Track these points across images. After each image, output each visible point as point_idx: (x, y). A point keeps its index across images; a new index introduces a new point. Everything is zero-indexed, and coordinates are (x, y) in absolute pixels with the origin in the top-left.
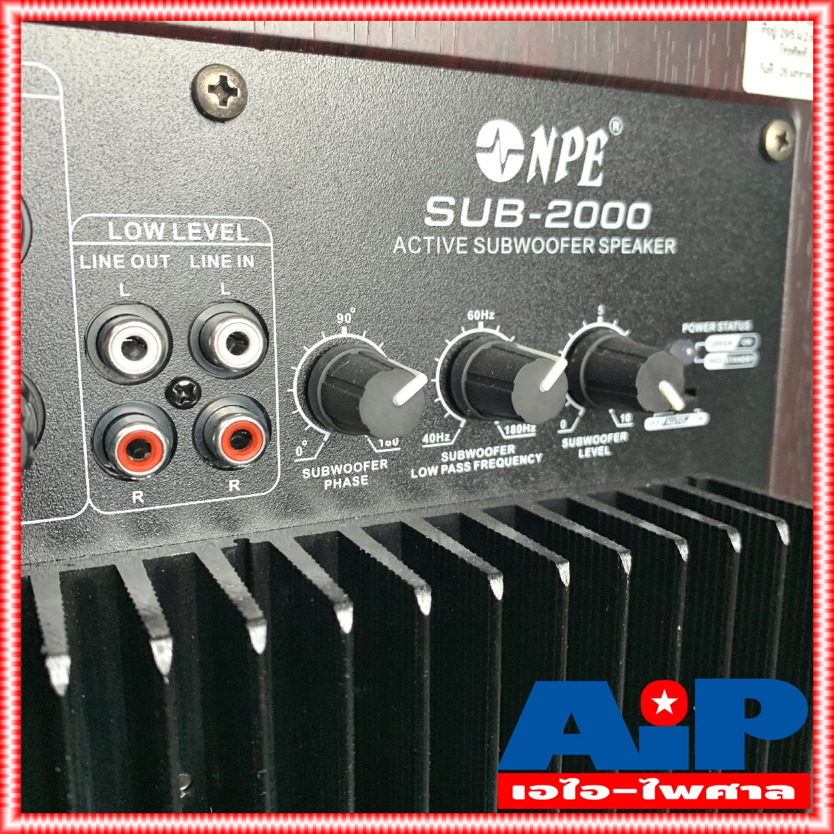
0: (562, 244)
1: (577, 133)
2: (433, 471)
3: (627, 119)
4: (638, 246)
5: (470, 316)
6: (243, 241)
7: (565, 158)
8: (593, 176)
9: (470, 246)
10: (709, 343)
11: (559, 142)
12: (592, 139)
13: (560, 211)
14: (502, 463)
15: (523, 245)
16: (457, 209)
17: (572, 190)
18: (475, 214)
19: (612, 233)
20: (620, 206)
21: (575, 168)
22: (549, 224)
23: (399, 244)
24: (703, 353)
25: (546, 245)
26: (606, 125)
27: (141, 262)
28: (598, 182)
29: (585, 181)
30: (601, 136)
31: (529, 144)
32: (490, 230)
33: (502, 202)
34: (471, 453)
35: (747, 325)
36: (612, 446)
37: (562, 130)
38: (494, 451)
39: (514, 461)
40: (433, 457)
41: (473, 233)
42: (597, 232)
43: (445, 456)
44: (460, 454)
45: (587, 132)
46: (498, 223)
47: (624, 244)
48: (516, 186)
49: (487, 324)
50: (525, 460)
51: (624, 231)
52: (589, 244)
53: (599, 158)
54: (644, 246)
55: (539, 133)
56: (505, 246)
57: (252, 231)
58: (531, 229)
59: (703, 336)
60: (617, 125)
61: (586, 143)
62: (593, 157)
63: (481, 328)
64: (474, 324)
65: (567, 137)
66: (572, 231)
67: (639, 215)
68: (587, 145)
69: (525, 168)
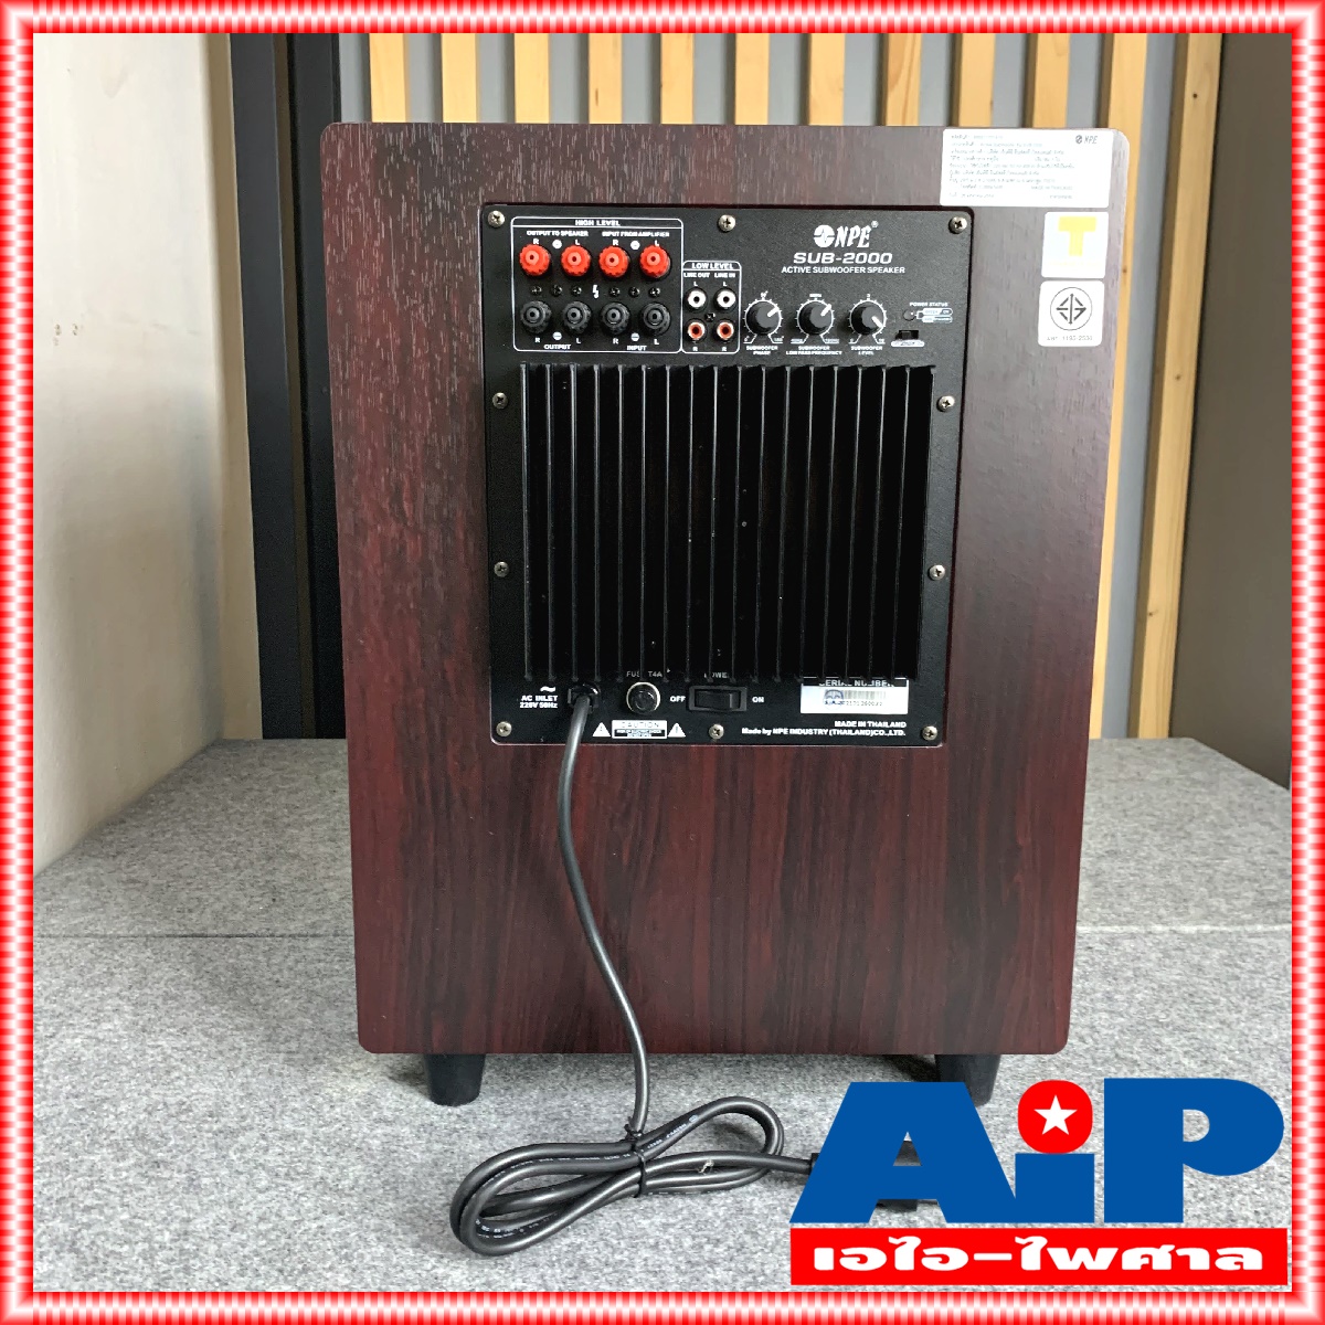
0: (850, 270)
1: (857, 228)
2: (795, 353)
3: (880, 221)
4: (886, 270)
5: (811, 295)
6: (731, 269)
7: (851, 238)
8: (865, 244)
9: (812, 270)
10: (924, 311)
11: (849, 232)
12: (864, 230)
13: (849, 257)
14: (824, 353)
15: (834, 270)
16: (807, 257)
17: (854, 249)
18: (814, 258)
19: (872, 265)
20: (877, 255)
21: (856, 241)
22: (845, 261)
23: (784, 270)
24: (921, 315)
25: (843, 270)
26: (869, 223)
27: (700, 275)
28: (867, 245)
29: (860, 245)
30: (868, 229)
31: (836, 233)
32: (820, 265)
33: (825, 254)
34: (811, 348)
35: (945, 304)
36: (874, 351)
37: (850, 227)
38: (820, 348)
39: (829, 353)
40: (795, 347)
41: (813, 265)
42: (866, 265)
43: (800, 348)
44: (807, 348)
45: (862, 227)
46: (823, 262)
47: (879, 269)
48: (830, 248)
49: (819, 298)
50: (834, 353)
51: (879, 264)
52: (863, 270)
53: (868, 237)
54: (889, 270)
55: (840, 229)
56: (826, 270)
57: (735, 266)
58: (837, 264)
59: (921, 308)
60: (875, 224)
61: (861, 231)
62: (865, 236)
63: (816, 300)
64: (813, 298)
65: (852, 230)
66: (855, 265)
67: (886, 258)
68: (861, 233)
69: (834, 242)
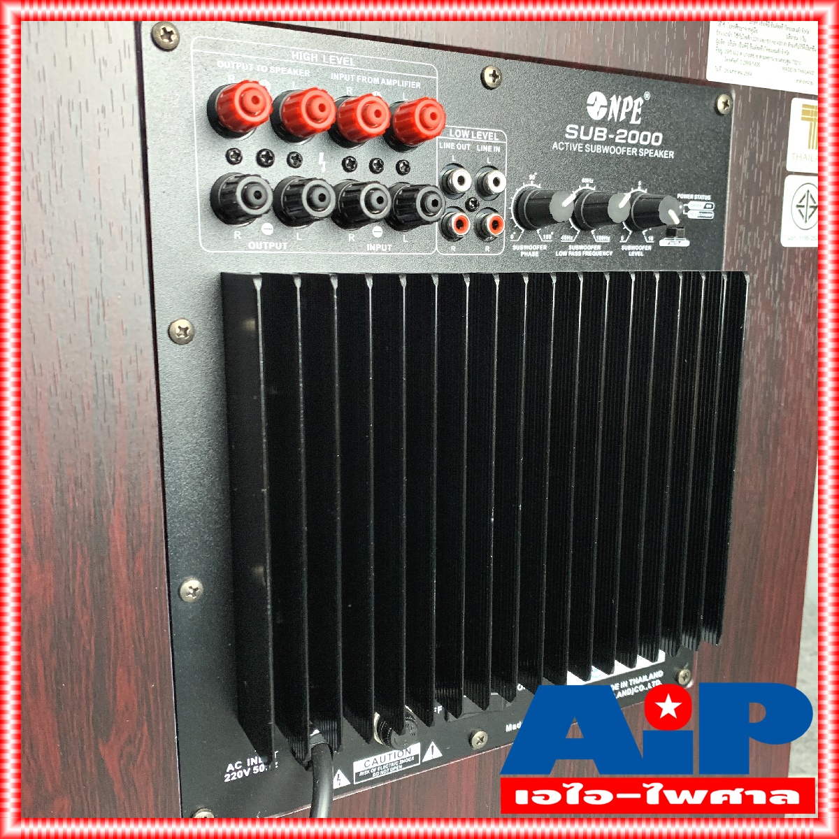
0: (622, 151)
1: (630, 99)
2: (565, 253)
3: (652, 93)
4: (656, 154)
5: (584, 180)
6: (497, 140)
7: (624, 110)
8: (637, 119)
9: (584, 149)
10: (690, 205)
11: (622, 103)
12: (637, 101)
13: (622, 135)
14: (595, 254)
15: (606, 149)
16: (579, 131)
17: (626, 125)
18: (586, 134)
19: (645, 147)
20: (649, 134)
21: (629, 114)
22: (617, 140)
23: (555, 145)
24: (687, 209)
25: (615, 150)
26: (642, 95)
27: (460, 147)
28: (639, 122)
29: (633, 121)
30: (640, 100)
31: (609, 102)
32: (592, 142)
33: (598, 129)
34: (581, 247)
35: (708, 197)
36: (644, 251)
37: (623, 97)
38: (591, 247)
39: (600, 254)
40: (565, 246)
41: (586, 142)
42: (638, 146)
43: (570, 247)
44: (577, 247)
45: (634, 99)
46: (596, 139)
47: (650, 152)
48: (602, 123)
49: (591, 185)
50: (605, 253)
51: (650, 146)
52: (634, 151)
53: (639, 111)
54: (659, 154)
55: (613, 98)
56: (598, 149)
57: (500, 136)
58: (609, 142)
59: (687, 201)
60: (647, 95)
61: (634, 104)
62: (637, 110)
63: (587, 187)
64: (585, 184)
65: (625, 100)
66: (627, 145)
67: (657, 139)
68: (634, 105)
69: (607, 114)
